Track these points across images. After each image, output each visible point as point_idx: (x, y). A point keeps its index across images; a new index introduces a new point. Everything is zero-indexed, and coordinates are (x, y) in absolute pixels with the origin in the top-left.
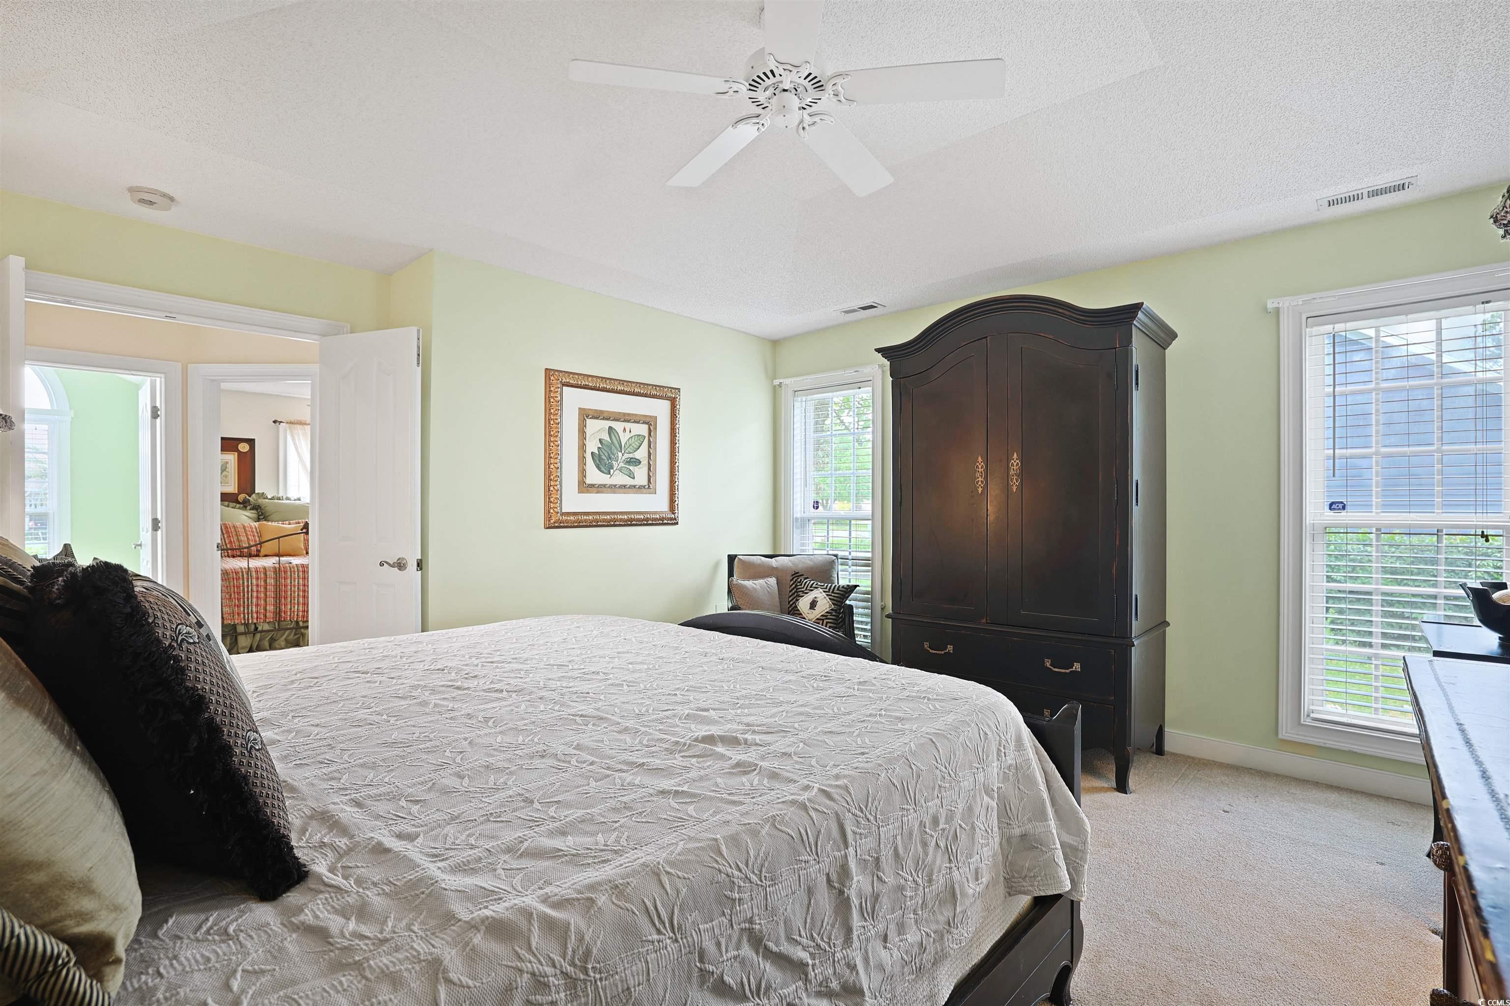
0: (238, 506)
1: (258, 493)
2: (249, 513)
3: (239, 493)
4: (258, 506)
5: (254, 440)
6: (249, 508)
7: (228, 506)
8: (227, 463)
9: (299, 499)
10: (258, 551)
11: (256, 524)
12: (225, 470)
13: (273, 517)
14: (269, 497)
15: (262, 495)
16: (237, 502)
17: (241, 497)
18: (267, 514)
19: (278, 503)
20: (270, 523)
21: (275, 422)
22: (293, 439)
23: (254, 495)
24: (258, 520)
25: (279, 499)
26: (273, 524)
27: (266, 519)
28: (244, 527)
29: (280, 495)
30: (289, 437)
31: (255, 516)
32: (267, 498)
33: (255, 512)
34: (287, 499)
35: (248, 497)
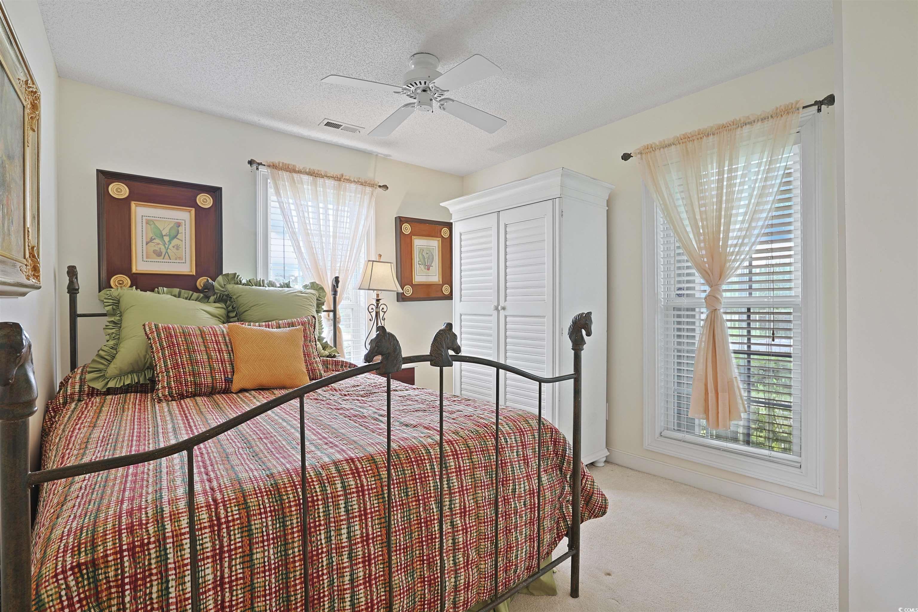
0: (195, 295)
1: (227, 275)
2: (212, 308)
3: (199, 274)
4: (228, 296)
5: (220, 189)
6: (212, 298)
7: (179, 296)
8: (179, 225)
9: (288, 286)
10: (229, 381)
11: (224, 328)
12: (175, 237)
13: (252, 313)
14: (244, 281)
15: (234, 278)
16: (196, 289)
17: (201, 282)
18: (241, 309)
19: (258, 290)
20: (246, 326)
21: (251, 162)
22: (278, 193)
23: (220, 278)
24: (227, 319)
25: (258, 284)
26: (254, 327)
27: (240, 318)
28: (202, 334)
29: (260, 277)
30: (271, 191)
31: (222, 312)
32: (240, 283)
33: (223, 305)
34: (271, 284)
35: (210, 281)
